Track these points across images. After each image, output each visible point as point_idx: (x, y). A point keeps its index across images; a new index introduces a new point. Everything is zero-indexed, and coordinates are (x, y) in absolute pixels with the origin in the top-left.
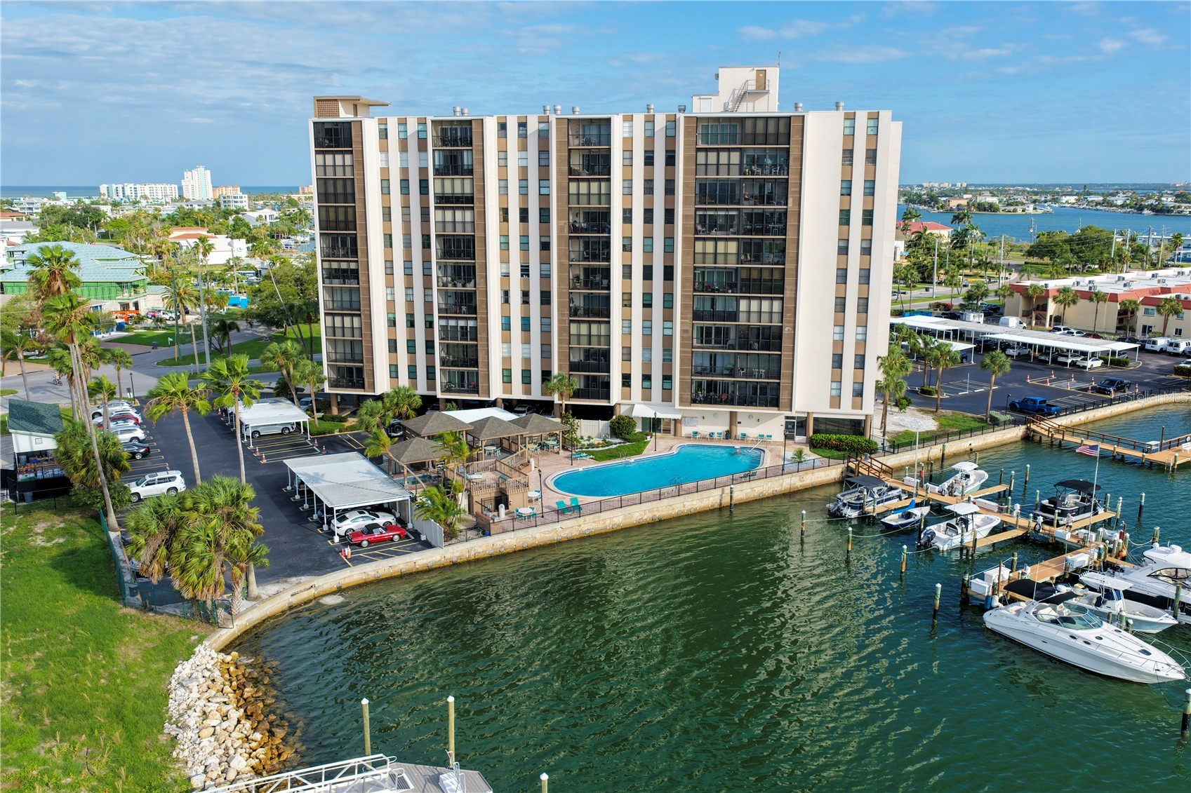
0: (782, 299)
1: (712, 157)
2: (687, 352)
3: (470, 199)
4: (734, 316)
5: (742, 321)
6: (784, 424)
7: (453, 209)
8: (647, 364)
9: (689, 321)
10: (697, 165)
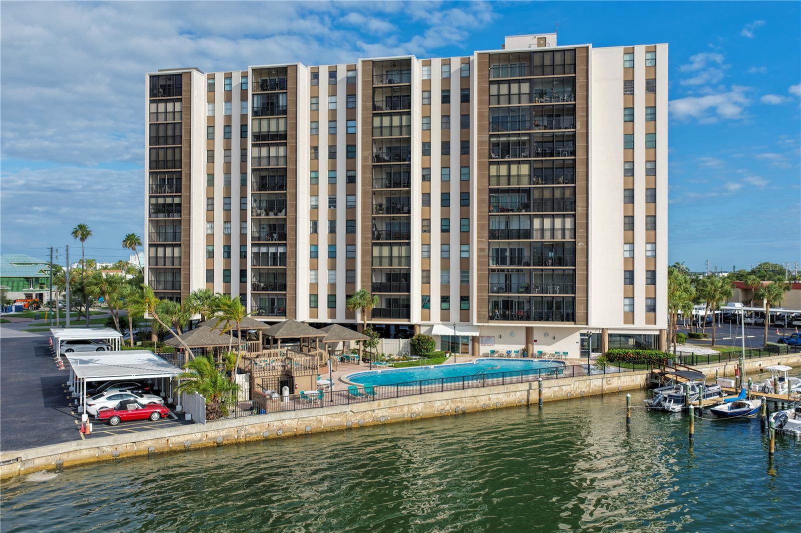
0: (574, 216)
1: (504, 89)
2: (484, 270)
3: (284, 136)
4: (528, 234)
5: (536, 238)
6: (579, 341)
7: (269, 145)
8: (445, 286)
9: (485, 239)
10: (490, 96)
